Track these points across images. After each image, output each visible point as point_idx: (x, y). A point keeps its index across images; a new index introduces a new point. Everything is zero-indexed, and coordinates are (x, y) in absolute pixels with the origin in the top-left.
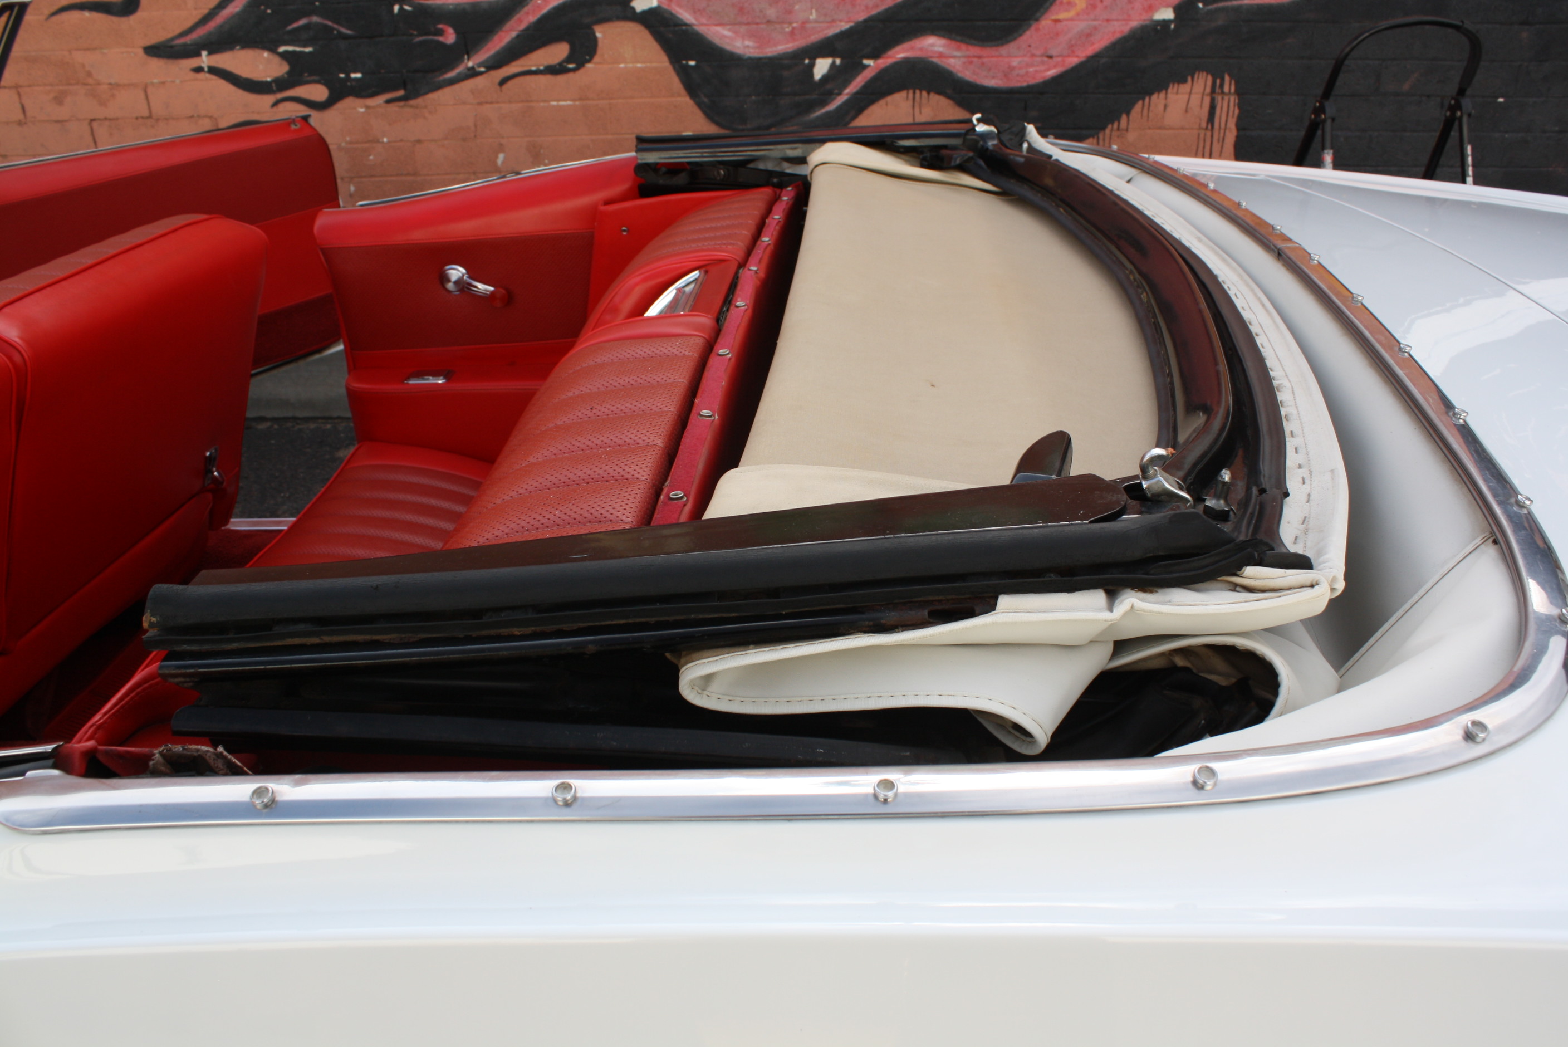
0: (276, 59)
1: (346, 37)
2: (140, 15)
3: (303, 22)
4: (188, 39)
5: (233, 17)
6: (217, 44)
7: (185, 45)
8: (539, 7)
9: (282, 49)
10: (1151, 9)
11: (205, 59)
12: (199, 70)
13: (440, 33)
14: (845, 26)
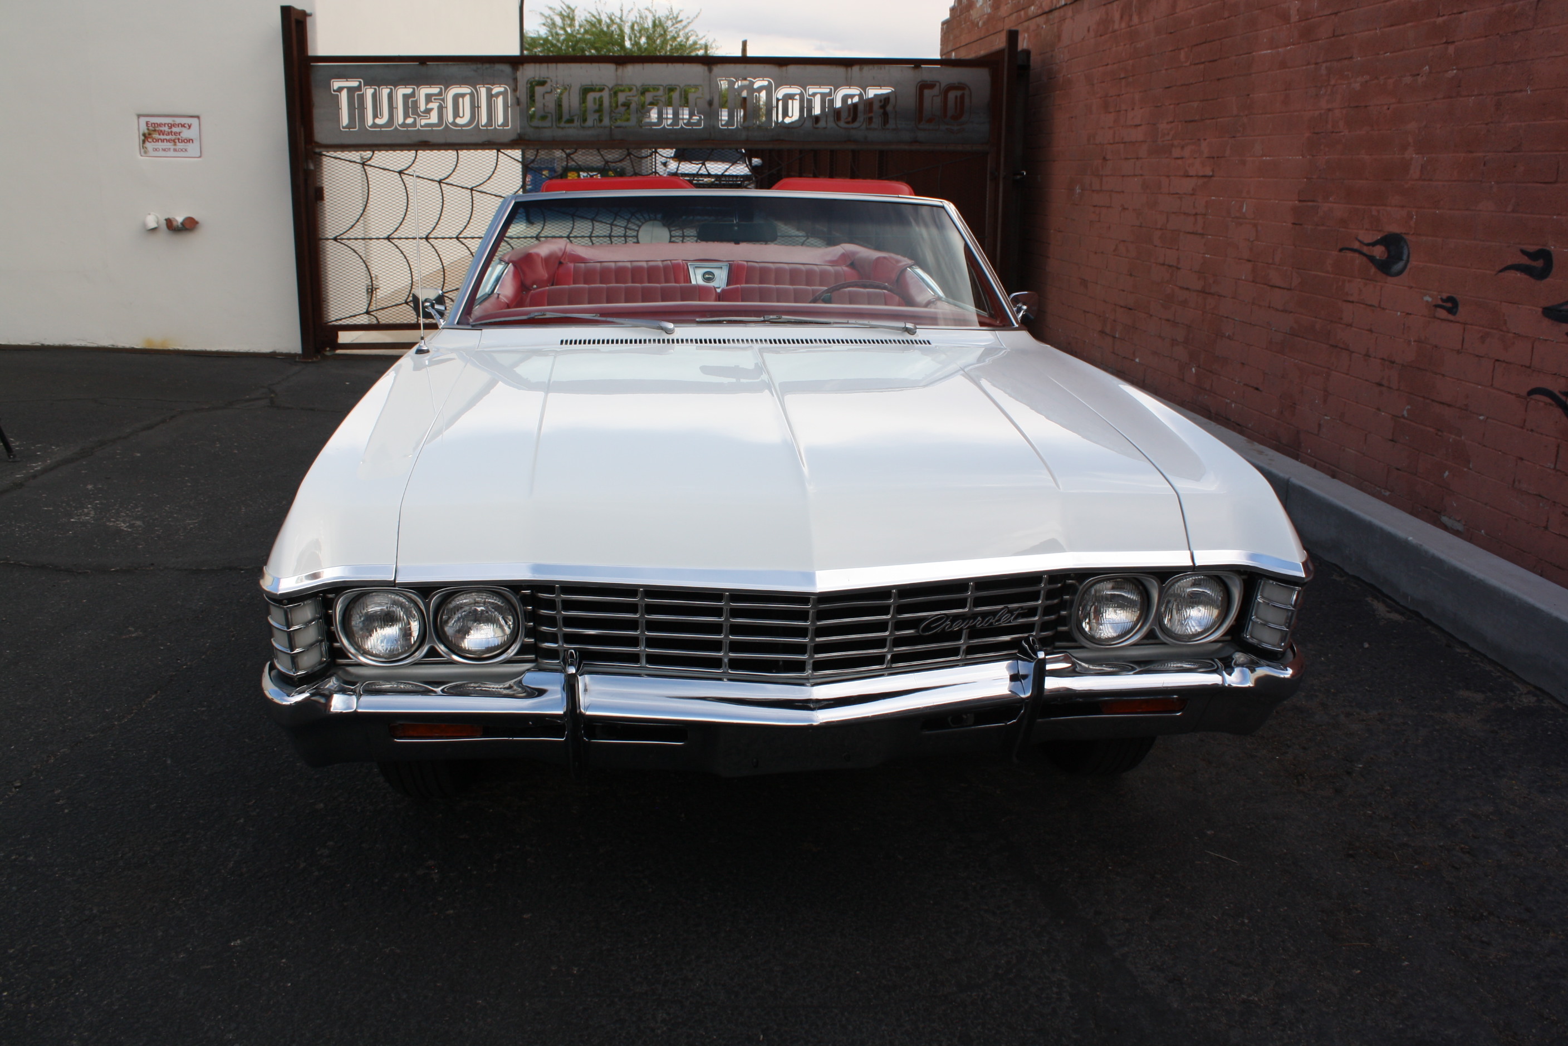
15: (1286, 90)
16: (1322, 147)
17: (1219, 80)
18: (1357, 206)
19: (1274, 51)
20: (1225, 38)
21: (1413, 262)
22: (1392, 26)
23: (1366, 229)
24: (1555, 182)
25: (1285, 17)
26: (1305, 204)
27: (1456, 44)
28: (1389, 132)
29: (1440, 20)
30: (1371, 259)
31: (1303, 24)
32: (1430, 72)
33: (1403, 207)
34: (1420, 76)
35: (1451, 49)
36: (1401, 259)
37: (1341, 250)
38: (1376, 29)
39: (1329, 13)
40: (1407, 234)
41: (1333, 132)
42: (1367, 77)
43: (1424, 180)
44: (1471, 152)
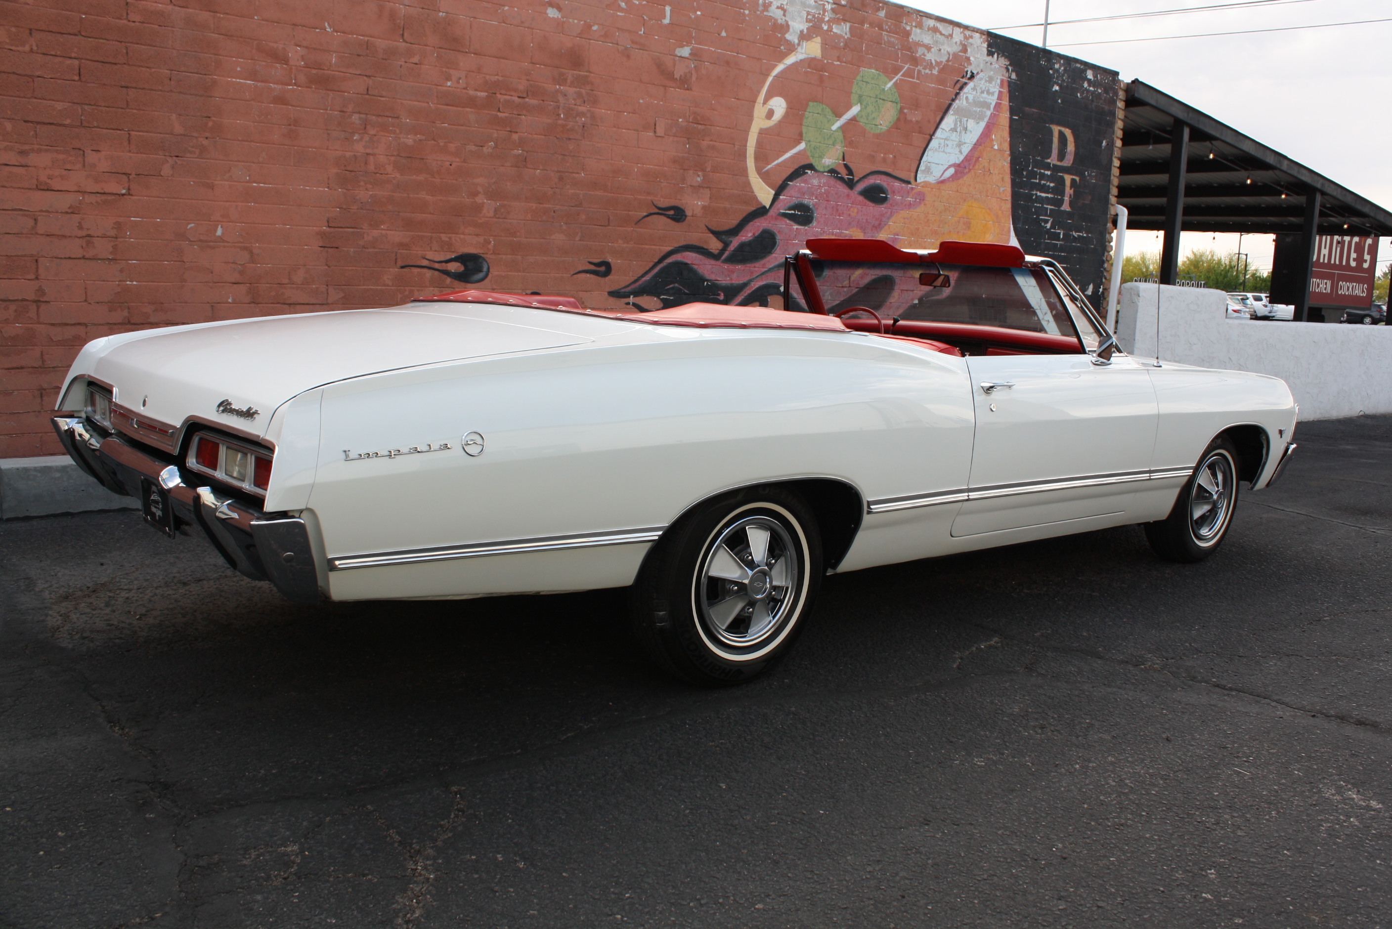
0: (659, 301)
1: (685, 294)
2: (610, 277)
3: (671, 286)
4: (627, 290)
5: (646, 281)
6: (637, 293)
7: (625, 292)
8: (752, 287)
9: (662, 297)
10: (913, 300)
11: (631, 299)
12: (628, 304)
13: (719, 295)
14: (837, 302)
15: (290, 125)
16: (362, 183)
17: (127, 87)
18: (420, 234)
19: (259, 84)
20: (138, 44)
21: (494, 272)
22: (447, 105)
23: (436, 251)
24: (609, 225)
25: (280, 58)
26: (336, 229)
27: (519, 134)
28: (454, 181)
29: (498, 114)
30: (447, 273)
31: (314, 71)
32: (496, 147)
33: (477, 235)
34: (484, 149)
35: (515, 137)
36: (481, 271)
37: (402, 267)
38: (428, 103)
39: (358, 72)
40: (487, 254)
41: (376, 173)
42: (424, 138)
43: (499, 218)
44: (542, 204)
